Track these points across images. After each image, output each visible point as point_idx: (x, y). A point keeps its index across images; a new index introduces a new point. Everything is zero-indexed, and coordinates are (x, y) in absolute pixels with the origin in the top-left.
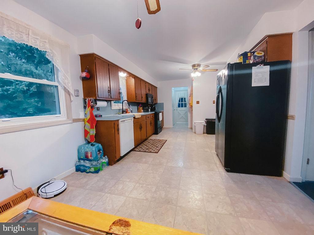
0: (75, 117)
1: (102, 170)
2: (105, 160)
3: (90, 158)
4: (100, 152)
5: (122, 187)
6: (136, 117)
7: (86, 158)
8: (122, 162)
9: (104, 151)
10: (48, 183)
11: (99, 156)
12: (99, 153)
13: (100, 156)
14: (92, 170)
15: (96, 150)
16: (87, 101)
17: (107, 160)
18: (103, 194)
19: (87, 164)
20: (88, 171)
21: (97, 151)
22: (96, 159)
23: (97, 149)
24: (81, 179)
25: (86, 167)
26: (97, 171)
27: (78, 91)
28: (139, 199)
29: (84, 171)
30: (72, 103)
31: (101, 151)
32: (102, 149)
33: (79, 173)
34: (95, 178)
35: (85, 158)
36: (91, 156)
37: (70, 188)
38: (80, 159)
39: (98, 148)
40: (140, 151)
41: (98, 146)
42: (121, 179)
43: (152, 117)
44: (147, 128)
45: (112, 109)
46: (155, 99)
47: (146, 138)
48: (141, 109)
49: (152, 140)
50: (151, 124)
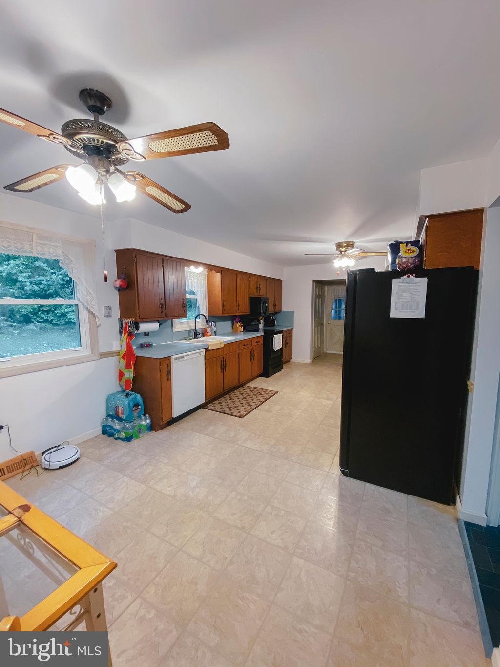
0: (103, 350)
1: (138, 437)
2: (146, 422)
3: (121, 416)
4: (138, 408)
5: (150, 470)
6: (211, 349)
7: (116, 417)
8: (174, 428)
9: (145, 405)
10: (57, 448)
11: (135, 414)
12: (136, 409)
13: (138, 414)
14: (122, 435)
15: (129, 403)
16: (124, 324)
17: (148, 421)
18: (121, 476)
19: (117, 426)
20: (116, 436)
21: (132, 405)
22: (129, 420)
23: (131, 404)
24: (104, 447)
25: (115, 430)
26: (129, 439)
27: (110, 309)
28: (164, 494)
29: (111, 435)
30: (99, 329)
31: (140, 407)
32: (142, 404)
33: (106, 437)
34: (123, 448)
35: (114, 415)
36: (122, 414)
37: (83, 460)
38: (109, 416)
39: (134, 402)
40: (214, 410)
41: (135, 398)
42: (157, 458)
43: (257, 344)
44: (240, 366)
45: (175, 330)
46: (275, 305)
47: (238, 384)
48: (240, 326)
49: (250, 388)
50: (252, 357)
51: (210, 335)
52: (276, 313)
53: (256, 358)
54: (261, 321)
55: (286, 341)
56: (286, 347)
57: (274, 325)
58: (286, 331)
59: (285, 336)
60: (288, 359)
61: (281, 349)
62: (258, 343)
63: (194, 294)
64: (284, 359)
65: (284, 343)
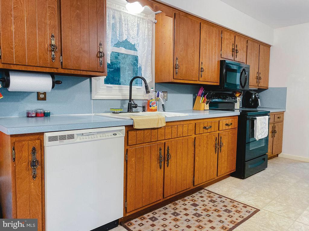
6: (136, 127)
43: (227, 127)
44: (197, 158)
45: (95, 96)
46: (258, 78)
47: (192, 187)
48: (204, 102)
49: (212, 195)
50: (218, 146)
51: (155, 110)
52: (260, 90)
53: (225, 148)
54: (238, 98)
55: (274, 127)
56: (273, 137)
57: (256, 105)
58: (274, 114)
59: (272, 121)
60: (275, 153)
61: (266, 139)
62: (230, 127)
63: (133, 47)
64: (269, 153)
65: (271, 130)
